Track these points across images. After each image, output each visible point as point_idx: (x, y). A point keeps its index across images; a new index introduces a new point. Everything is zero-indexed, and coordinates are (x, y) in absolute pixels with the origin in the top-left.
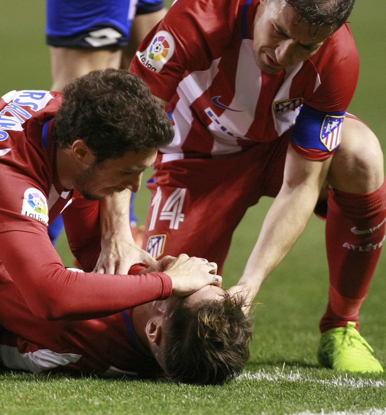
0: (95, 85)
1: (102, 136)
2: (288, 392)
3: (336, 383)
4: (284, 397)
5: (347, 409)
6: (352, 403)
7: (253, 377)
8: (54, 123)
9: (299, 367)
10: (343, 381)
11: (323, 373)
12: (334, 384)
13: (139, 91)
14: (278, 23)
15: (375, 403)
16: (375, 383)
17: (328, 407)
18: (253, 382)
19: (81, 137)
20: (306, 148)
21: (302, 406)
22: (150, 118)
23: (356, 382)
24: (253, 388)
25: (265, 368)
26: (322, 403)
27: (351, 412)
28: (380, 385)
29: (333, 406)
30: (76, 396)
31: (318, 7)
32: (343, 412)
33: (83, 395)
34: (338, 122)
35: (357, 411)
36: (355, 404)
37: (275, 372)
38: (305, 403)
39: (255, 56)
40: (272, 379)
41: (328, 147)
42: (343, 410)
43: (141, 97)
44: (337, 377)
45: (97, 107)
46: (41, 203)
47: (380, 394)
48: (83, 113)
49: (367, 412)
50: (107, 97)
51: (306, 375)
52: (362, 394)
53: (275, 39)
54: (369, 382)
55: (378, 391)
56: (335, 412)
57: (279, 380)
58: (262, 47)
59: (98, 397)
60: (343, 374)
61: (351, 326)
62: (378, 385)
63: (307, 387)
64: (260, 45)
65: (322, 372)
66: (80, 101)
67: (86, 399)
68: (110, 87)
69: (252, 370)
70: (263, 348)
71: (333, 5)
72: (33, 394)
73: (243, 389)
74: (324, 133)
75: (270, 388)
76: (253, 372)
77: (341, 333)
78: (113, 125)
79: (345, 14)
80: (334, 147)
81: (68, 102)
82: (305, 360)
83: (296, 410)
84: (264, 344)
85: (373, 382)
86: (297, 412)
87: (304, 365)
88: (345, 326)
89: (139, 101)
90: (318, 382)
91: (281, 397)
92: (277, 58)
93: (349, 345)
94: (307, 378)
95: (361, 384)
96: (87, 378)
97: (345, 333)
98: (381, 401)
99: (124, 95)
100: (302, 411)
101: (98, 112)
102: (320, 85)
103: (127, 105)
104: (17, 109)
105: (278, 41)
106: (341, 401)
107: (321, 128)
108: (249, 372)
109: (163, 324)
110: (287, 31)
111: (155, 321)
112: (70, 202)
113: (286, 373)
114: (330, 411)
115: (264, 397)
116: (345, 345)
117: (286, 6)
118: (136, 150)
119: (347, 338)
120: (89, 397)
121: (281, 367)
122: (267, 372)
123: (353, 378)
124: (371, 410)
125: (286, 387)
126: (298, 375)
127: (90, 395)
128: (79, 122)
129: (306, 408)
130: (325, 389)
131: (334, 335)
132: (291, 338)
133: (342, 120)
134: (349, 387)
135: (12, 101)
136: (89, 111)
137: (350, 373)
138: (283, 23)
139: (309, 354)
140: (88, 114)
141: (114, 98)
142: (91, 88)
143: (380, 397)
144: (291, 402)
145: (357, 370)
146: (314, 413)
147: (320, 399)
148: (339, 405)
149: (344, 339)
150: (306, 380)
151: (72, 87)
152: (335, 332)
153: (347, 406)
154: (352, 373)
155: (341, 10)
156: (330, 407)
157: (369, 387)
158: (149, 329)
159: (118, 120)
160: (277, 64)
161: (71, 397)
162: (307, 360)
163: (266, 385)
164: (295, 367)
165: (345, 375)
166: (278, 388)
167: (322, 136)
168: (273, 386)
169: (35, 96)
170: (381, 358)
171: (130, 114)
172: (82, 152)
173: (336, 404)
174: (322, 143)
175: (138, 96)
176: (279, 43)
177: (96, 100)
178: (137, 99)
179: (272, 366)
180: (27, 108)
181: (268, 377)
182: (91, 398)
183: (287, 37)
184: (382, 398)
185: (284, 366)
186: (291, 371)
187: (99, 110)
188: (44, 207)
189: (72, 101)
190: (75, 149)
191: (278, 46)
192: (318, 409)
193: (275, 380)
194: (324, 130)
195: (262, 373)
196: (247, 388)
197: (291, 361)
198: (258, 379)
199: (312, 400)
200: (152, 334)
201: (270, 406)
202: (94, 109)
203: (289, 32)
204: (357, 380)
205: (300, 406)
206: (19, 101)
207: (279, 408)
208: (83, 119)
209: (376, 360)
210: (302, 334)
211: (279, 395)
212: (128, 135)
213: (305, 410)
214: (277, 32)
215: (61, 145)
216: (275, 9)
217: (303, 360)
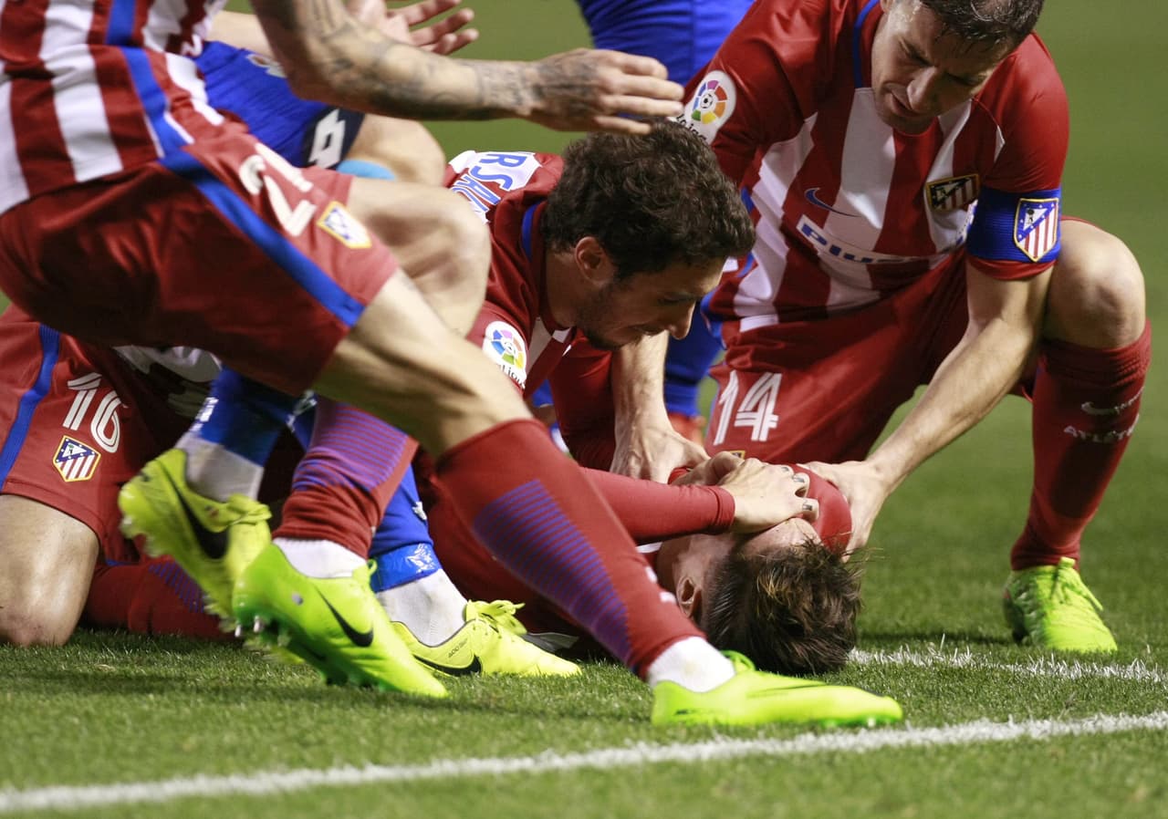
0: (624, 141)
1: (631, 230)
2: (951, 685)
3: (1034, 670)
4: (943, 695)
5: (1053, 715)
6: (1062, 705)
7: (889, 659)
8: (543, 210)
9: (968, 642)
10: (1046, 667)
11: (1011, 654)
12: (1030, 672)
13: (699, 157)
14: (909, 40)
15: (1103, 706)
16: (1103, 671)
17: (1021, 711)
18: (890, 668)
19: (592, 231)
20: (989, 260)
21: (974, 710)
22: (716, 205)
23: (1069, 667)
24: (890, 679)
25: (909, 644)
26: (1009, 705)
27: (1061, 721)
28: (1111, 674)
29: (1030, 711)
30: (579, 694)
31: (977, 9)
32: (1046, 721)
33: (591, 692)
34: (1045, 210)
35: (1071, 719)
36: (1067, 708)
37: (928, 651)
38: (981, 706)
39: (875, 99)
40: (922, 663)
41: (1031, 254)
42: (1046, 717)
43: (703, 168)
44: (1035, 659)
45: (624, 179)
46: (514, 347)
47: (1111, 689)
48: (599, 188)
49: (1089, 720)
50: (642, 164)
51: (982, 655)
52: (1080, 689)
53: (906, 68)
54: (1093, 669)
55: (1107, 684)
56: (1032, 721)
57: (934, 665)
58: (886, 82)
59: (618, 695)
60: (1046, 653)
61: (1067, 564)
62: (1107, 674)
63: (984, 677)
64: (882, 79)
65: (1010, 650)
66: (594, 168)
67: (597, 698)
68: (648, 147)
69: (887, 648)
70: (907, 609)
71: (1003, 4)
72: (503, 689)
73: (871, 681)
74: (1020, 231)
75: (918, 679)
76: (889, 650)
77: (1050, 577)
78: (651, 212)
79: (1027, 20)
80: (1041, 254)
81: (573, 171)
82: (980, 629)
83: (964, 717)
84: (909, 602)
85: (1099, 668)
86: (967, 721)
87: (979, 640)
88: (1056, 563)
89: (699, 173)
90: (1003, 668)
91: (938, 695)
92: (911, 100)
93: (1061, 602)
94: (984, 661)
95: (1077, 671)
96: (599, 661)
97: (1055, 576)
98: (1114, 701)
99: (673, 162)
100: (976, 719)
101: (624, 186)
102: (1004, 146)
103: (678, 178)
104: (476, 187)
105: (913, 71)
106: (1043, 702)
107: (1014, 222)
108: (883, 651)
109: (704, 587)
110: (924, 53)
111: (691, 578)
112: (569, 347)
113: (947, 653)
114: (1024, 719)
115: (909, 695)
116: (1056, 601)
117: (921, 10)
118: (689, 260)
119: (1059, 585)
120: (602, 695)
121: (938, 642)
122: (913, 651)
123: (1064, 662)
124: (1096, 717)
125: (946, 677)
126: (968, 657)
127: (604, 692)
128: (591, 204)
129: (981, 714)
130: (1014, 681)
131: (1035, 578)
132: (955, 591)
133: (1053, 205)
134: (1056, 677)
135: (466, 171)
136: (611, 185)
137: (1059, 654)
138: (916, 38)
139: (987, 619)
140: (609, 190)
141: (656, 166)
142: (615, 146)
143: (1111, 694)
144: (956, 703)
145: (1071, 648)
146: (996, 722)
147: (1007, 697)
148: (1040, 709)
149: (1053, 588)
150: (982, 664)
151: (582, 145)
152: (1038, 574)
153: (1053, 710)
154: (1062, 653)
155: (1018, 13)
156: (1024, 713)
157: (1092, 677)
158: (682, 592)
159: (661, 205)
160: (913, 113)
161: (570, 694)
162: (983, 631)
163: (912, 673)
164: (963, 642)
165: (1050, 658)
166: (932, 678)
167: (1017, 236)
168: (923, 675)
169: (507, 160)
170: (1114, 626)
171: (681, 196)
172: (591, 260)
173: (1035, 706)
174: (1019, 249)
175: (697, 165)
176: (913, 75)
177: (624, 166)
178: (696, 170)
179: (922, 641)
180: (493, 186)
181: (916, 660)
182: (605, 697)
183: (925, 64)
184: (1114, 696)
185: (943, 641)
186: (956, 650)
187: (627, 185)
188: (520, 355)
189: (580, 169)
190: (581, 253)
191: (912, 79)
192: (1003, 715)
193: (927, 666)
194: (1021, 225)
195: (905, 653)
196: (878, 678)
197: (956, 631)
198: (897, 662)
199: (993, 700)
200: (686, 603)
201: (919, 711)
202: (618, 183)
203: (927, 55)
204: (1071, 664)
205: (972, 710)
206: (480, 173)
207: (934, 714)
208: (599, 199)
209: (1106, 629)
210: (975, 585)
211: (934, 691)
212: (676, 232)
213: (979, 718)
214: (907, 54)
215: (554, 247)
216: (903, 15)
217: (977, 631)
